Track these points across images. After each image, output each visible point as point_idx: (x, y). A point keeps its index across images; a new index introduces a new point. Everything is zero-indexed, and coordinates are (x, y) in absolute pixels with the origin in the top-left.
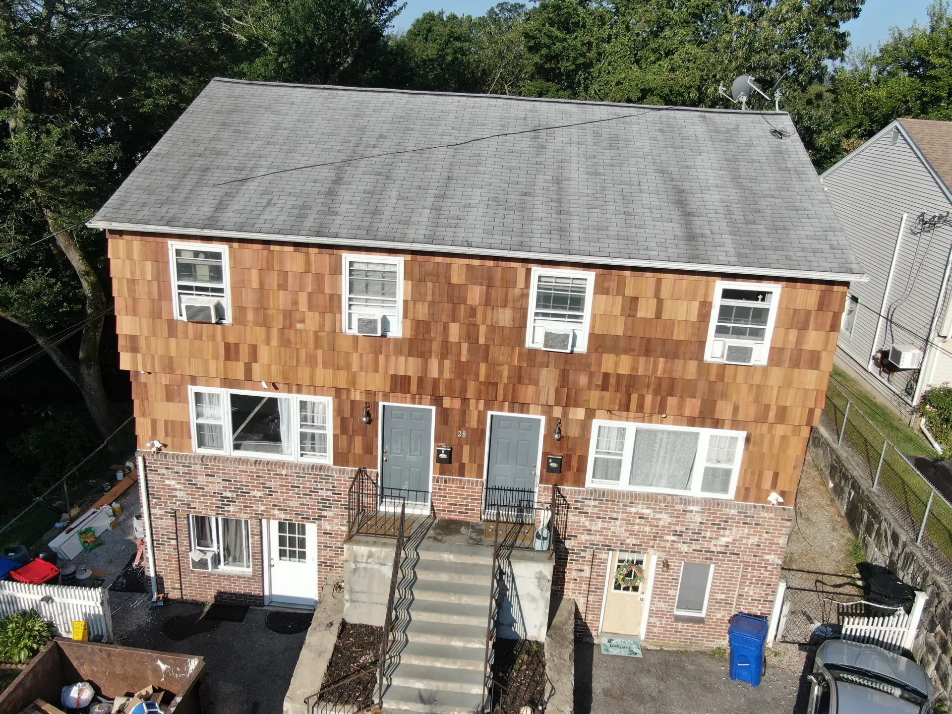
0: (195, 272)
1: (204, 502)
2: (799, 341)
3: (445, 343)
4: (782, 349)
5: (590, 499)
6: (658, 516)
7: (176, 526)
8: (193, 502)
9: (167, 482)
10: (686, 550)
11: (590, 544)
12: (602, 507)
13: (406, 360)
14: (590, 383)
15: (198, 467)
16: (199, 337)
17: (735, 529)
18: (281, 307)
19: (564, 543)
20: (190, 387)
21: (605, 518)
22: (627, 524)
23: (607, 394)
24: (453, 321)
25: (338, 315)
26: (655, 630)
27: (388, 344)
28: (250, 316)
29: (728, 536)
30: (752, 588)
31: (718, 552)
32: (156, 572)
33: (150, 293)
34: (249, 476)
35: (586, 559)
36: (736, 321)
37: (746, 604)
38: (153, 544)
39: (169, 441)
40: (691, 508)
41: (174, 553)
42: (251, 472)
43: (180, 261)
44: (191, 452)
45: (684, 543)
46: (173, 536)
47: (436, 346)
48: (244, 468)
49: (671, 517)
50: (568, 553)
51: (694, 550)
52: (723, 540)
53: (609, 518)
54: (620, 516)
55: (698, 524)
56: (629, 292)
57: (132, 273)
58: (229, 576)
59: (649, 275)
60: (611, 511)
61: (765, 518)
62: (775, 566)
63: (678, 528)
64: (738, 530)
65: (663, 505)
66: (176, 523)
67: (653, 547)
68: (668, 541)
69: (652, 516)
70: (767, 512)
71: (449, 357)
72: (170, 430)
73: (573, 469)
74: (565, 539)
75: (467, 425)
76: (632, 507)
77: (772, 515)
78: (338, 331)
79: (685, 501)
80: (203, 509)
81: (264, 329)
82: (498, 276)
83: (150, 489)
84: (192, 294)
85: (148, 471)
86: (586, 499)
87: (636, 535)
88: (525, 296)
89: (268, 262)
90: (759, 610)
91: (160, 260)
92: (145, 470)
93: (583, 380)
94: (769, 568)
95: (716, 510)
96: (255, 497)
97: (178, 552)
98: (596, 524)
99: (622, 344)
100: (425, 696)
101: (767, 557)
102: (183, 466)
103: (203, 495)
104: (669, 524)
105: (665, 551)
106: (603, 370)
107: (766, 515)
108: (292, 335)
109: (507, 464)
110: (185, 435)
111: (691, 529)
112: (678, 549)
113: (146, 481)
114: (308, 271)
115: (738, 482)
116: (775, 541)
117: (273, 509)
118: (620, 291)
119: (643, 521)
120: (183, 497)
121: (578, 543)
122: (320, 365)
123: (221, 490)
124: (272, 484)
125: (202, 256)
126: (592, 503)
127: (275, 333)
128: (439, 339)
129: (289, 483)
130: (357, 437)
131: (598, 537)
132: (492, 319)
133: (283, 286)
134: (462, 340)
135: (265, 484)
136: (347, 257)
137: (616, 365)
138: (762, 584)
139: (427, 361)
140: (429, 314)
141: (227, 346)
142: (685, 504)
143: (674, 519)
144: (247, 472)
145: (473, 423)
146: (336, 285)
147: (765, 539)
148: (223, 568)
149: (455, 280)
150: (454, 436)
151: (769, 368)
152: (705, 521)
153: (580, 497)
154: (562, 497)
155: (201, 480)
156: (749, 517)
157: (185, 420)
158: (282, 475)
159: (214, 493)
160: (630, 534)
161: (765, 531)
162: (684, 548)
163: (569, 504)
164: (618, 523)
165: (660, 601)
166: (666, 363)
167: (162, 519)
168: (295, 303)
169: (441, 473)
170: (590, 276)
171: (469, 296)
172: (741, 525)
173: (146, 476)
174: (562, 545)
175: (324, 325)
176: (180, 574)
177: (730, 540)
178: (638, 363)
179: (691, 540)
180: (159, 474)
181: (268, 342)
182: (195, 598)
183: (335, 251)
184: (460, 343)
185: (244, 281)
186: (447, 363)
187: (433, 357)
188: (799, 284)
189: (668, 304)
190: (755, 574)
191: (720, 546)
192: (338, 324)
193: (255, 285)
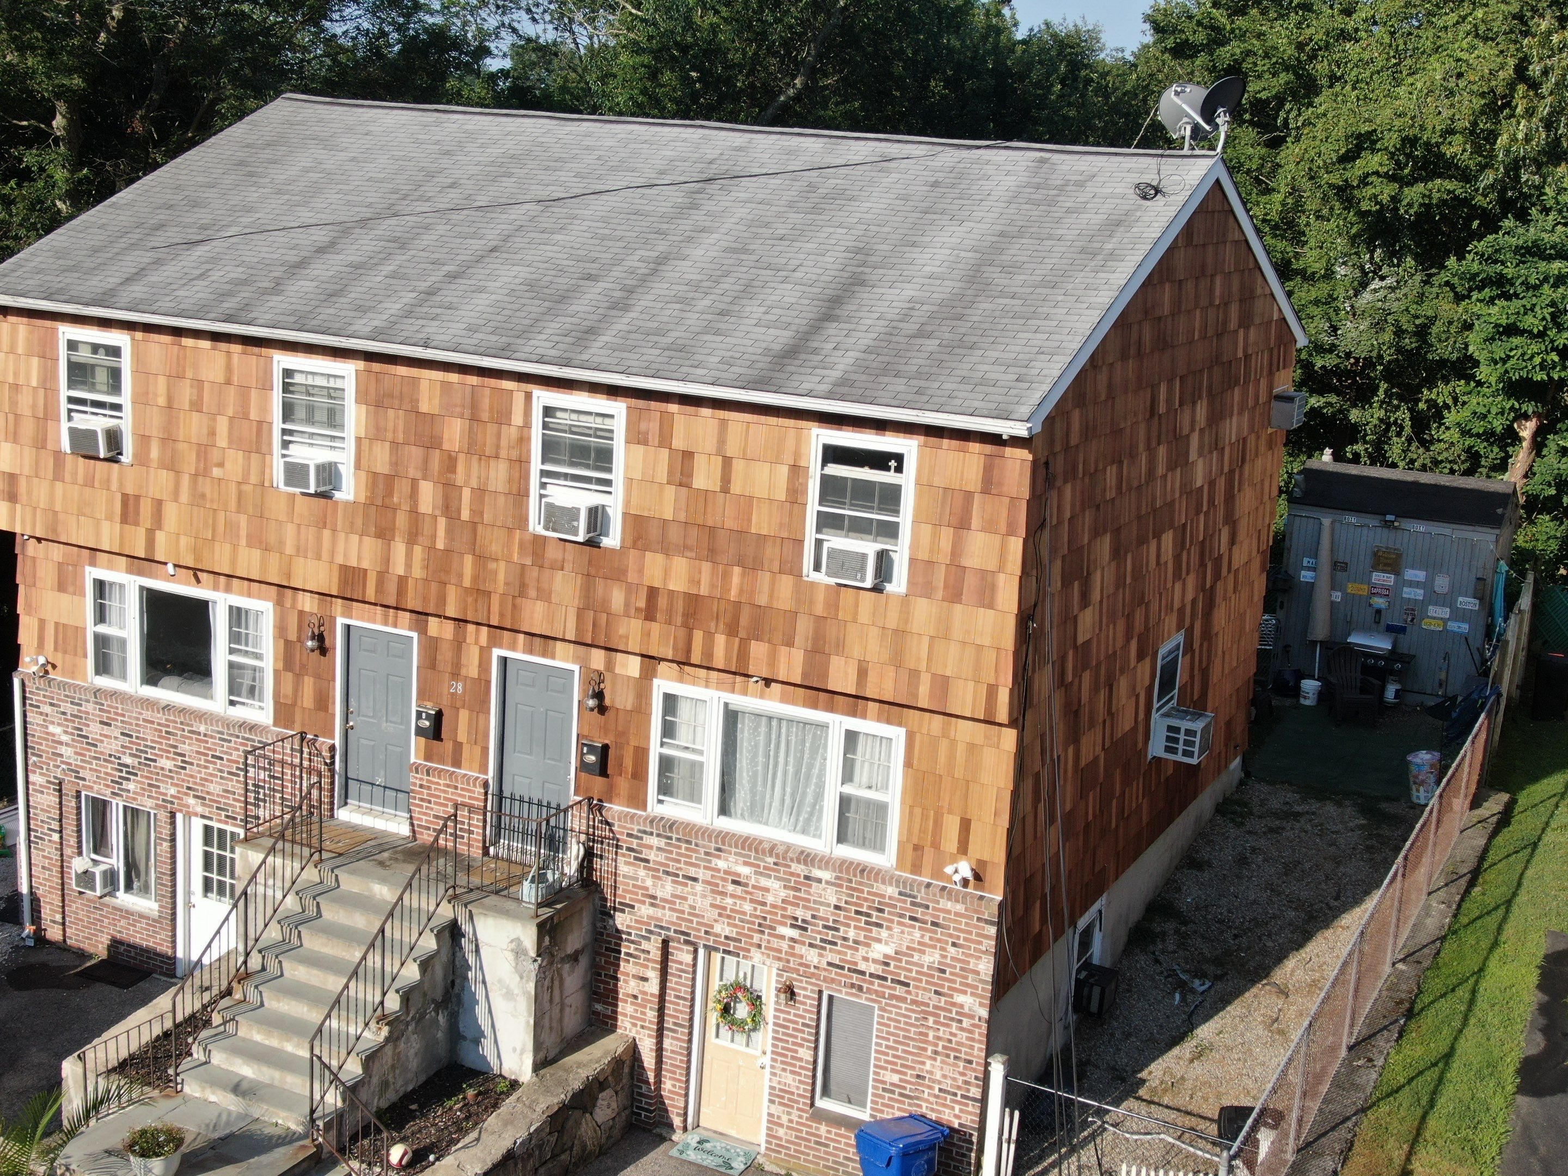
0: (93, 377)
1: (96, 771)
2: (957, 551)
3: (414, 512)
4: (930, 563)
5: (652, 834)
6: (764, 882)
7: (61, 809)
8: (82, 767)
9: (52, 729)
10: (815, 961)
11: (656, 926)
12: (671, 852)
13: (360, 542)
14: (627, 605)
15: (90, 707)
16: (89, 482)
17: (897, 929)
18: (194, 440)
19: (612, 917)
20: (88, 569)
21: (677, 875)
22: (713, 891)
23: (655, 627)
24: (424, 479)
25: (268, 457)
26: (781, 1132)
27: (335, 511)
28: (154, 453)
29: (887, 943)
30: (938, 1063)
31: (871, 975)
32: (31, 887)
33: (34, 407)
34: (156, 730)
35: (651, 956)
36: (853, 506)
37: (932, 1099)
38: (29, 835)
39: (58, 659)
40: (817, 873)
41: (56, 856)
42: (159, 724)
43: (73, 359)
44: (86, 681)
45: (811, 945)
46: (55, 825)
47: (401, 520)
48: (147, 714)
49: (785, 887)
50: (621, 939)
51: (829, 964)
52: (879, 950)
53: (685, 877)
54: (701, 874)
55: (832, 909)
56: (678, 443)
57: (16, 374)
58: (127, 912)
59: (706, 412)
60: (686, 863)
61: (949, 912)
62: (977, 1021)
63: (800, 913)
64: (903, 932)
65: (771, 860)
66: (61, 803)
67: (759, 946)
68: (782, 937)
69: (753, 882)
70: (949, 899)
71: (420, 539)
72: (60, 641)
73: (626, 773)
74: (615, 909)
75: (464, 672)
76: (719, 857)
77: (960, 908)
78: (267, 484)
79: (806, 858)
80: (95, 782)
81: (172, 474)
82: (486, 403)
83: (29, 738)
84: (85, 412)
85: (28, 707)
86: (645, 832)
87: (729, 917)
88: (523, 440)
89: (178, 363)
90: (956, 1116)
91: (47, 355)
92: (24, 704)
93: (617, 598)
94: (966, 1023)
95: (860, 883)
96: (162, 769)
97: (62, 855)
98: (663, 886)
99: (674, 534)
100: (244, 1085)
101: (959, 998)
102: (72, 703)
103: (96, 758)
104: (783, 901)
105: (779, 959)
106: (647, 582)
107: (949, 905)
108: (206, 486)
109: (530, 754)
110: (79, 650)
111: (822, 919)
112: (801, 957)
113: (25, 722)
114: (228, 382)
115: (900, 834)
116: (971, 967)
117: (187, 794)
118: (665, 440)
119: (739, 890)
120: (69, 757)
121: (637, 921)
122: (243, 542)
123: (118, 751)
124: (184, 748)
125: (102, 351)
126: (654, 841)
127: (185, 480)
128: (406, 507)
129: (209, 749)
130: (306, 678)
131: (667, 912)
132: (479, 478)
133: (197, 406)
134: (438, 512)
135: (176, 747)
136: (282, 360)
137: (666, 573)
138: (956, 1058)
139: (389, 545)
140: (391, 464)
141: (125, 498)
142: (806, 864)
143: (792, 893)
144: (152, 722)
145: (472, 670)
146: (265, 407)
147: (953, 958)
148: (123, 898)
149: (424, 407)
150: (445, 692)
151: (912, 598)
152: (843, 904)
153: (636, 827)
154: (608, 823)
155: (94, 730)
156: (920, 905)
157: (81, 625)
158: (199, 734)
159: (110, 756)
160: (720, 915)
161: (950, 940)
162: (812, 956)
163: (618, 840)
164: (699, 887)
165: (784, 1070)
166: (743, 575)
167: (42, 792)
168: (212, 433)
169: (428, 758)
170: (618, 408)
171: (446, 436)
172: (907, 921)
173: (25, 715)
174: (611, 922)
175: (249, 473)
176: (63, 895)
177: (890, 950)
178: (700, 573)
179: (822, 940)
180: (41, 714)
181: (176, 497)
182: (82, 945)
183: (264, 351)
184: (435, 518)
185: (147, 393)
186: (418, 550)
187: (397, 539)
188: (946, 442)
189: (738, 466)
190: (941, 1034)
191: (874, 961)
192: (267, 471)
193: (162, 401)
